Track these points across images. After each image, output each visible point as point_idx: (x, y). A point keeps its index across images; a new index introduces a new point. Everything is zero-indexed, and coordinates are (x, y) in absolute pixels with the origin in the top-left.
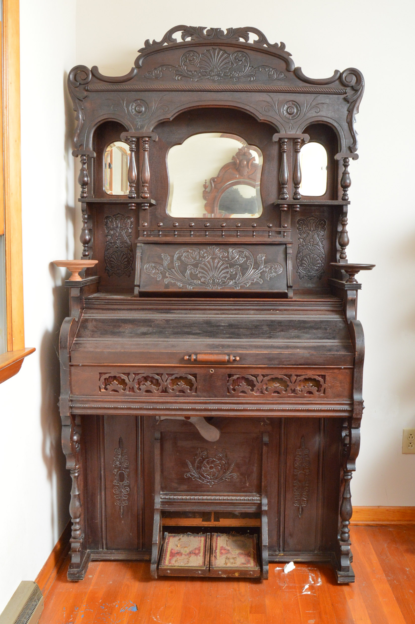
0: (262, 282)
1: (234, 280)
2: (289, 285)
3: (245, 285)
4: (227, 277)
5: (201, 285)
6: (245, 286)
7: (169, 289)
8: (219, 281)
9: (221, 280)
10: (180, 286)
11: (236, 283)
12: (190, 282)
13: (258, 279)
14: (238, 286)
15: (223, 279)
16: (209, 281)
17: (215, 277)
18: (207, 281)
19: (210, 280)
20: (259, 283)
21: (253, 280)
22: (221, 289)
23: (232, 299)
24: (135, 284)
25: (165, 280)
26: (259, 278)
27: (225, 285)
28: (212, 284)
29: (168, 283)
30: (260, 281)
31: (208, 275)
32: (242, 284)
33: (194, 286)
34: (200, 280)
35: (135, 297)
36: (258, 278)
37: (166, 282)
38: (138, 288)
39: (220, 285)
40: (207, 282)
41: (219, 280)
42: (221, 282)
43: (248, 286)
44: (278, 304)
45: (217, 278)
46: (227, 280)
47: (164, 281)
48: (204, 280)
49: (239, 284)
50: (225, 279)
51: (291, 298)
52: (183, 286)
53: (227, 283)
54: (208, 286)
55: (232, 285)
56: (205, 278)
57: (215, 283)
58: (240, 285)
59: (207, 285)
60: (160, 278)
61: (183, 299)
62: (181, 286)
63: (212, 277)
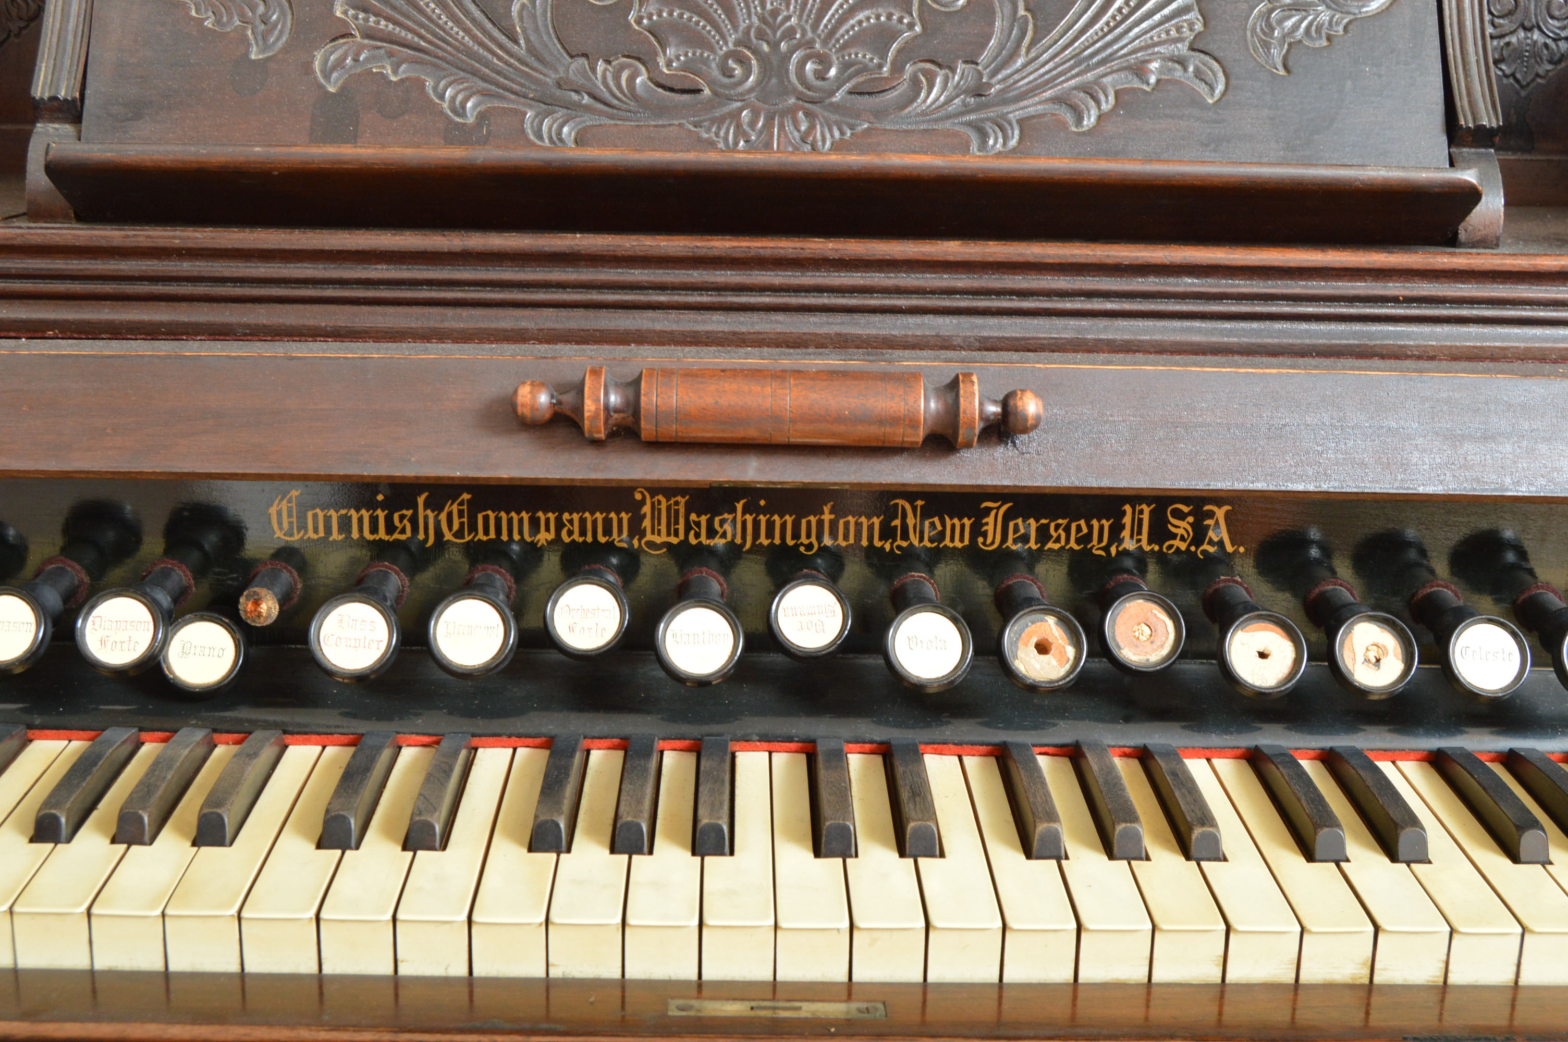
0: (1220, 88)
1: (960, 67)
2: (1465, 120)
3: (1069, 117)
4: (894, 35)
5: (661, 110)
6: (1064, 126)
7: (353, 139)
8: (821, 75)
9: (845, 66)
10: (460, 111)
11: (978, 91)
12: (550, 78)
13: (1181, 62)
14: (1001, 126)
15: (864, 55)
16: (728, 73)
17: (791, 32)
18: (716, 73)
19: (742, 61)
20: (1197, 102)
21: (1139, 71)
22: (837, 147)
23: (952, 249)
24: (40, 89)
25: (319, 56)
26: (1192, 48)
27: (879, 114)
28: (763, 99)
29: (343, 89)
30: (1198, 74)
31: (720, 15)
32: (1032, 107)
33: (589, 120)
34: (646, 59)
35: (36, 213)
36: (1182, 48)
37: (327, 76)
38: (68, 129)
39: (835, 108)
40: (711, 83)
41: (824, 61)
42: (840, 81)
43: (1090, 121)
44: (1395, 300)
45: (810, 44)
46: (898, 68)
47: (307, 68)
48: (685, 67)
49: (1003, 100)
50: (883, 57)
51: (1485, 243)
52: (482, 117)
53: (903, 88)
54: (720, 121)
55: (938, 113)
56: (694, 39)
57: (785, 90)
58: (1015, 113)
59: (710, 105)
60: (280, 40)
61: (476, 241)
62: (471, 119)
63: (761, 35)
